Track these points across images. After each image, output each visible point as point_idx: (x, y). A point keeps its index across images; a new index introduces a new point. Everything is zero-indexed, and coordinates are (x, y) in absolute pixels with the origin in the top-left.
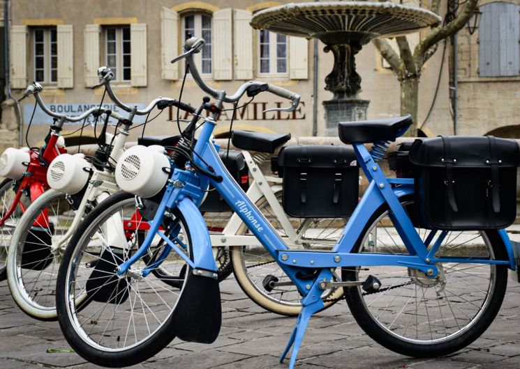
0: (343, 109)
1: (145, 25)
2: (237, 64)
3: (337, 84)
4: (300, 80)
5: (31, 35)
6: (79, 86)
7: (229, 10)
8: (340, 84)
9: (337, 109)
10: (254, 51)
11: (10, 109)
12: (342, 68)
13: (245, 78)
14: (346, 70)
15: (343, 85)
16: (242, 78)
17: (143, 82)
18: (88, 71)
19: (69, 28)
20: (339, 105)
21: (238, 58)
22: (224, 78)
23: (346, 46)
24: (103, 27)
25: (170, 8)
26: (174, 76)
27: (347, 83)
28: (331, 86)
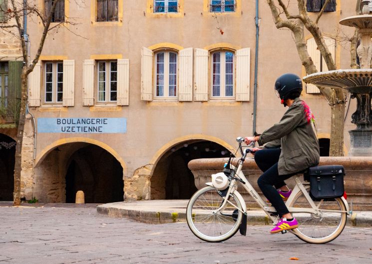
0: (365, 136)
1: (128, 60)
2: (196, 89)
3: (360, 120)
4: (243, 102)
5: (44, 67)
6: (79, 105)
7: (191, 49)
8: (362, 119)
9: (360, 135)
10: (209, 80)
11: (29, 122)
12: (363, 109)
13: (202, 100)
14: (366, 110)
15: (364, 120)
16: (200, 100)
17: (126, 103)
18: (85, 94)
19: (72, 62)
20: (362, 133)
21: (197, 85)
22: (186, 100)
23: (367, 95)
24: (97, 61)
25: (147, 47)
26: (149, 98)
27: (367, 119)
28: (356, 120)
